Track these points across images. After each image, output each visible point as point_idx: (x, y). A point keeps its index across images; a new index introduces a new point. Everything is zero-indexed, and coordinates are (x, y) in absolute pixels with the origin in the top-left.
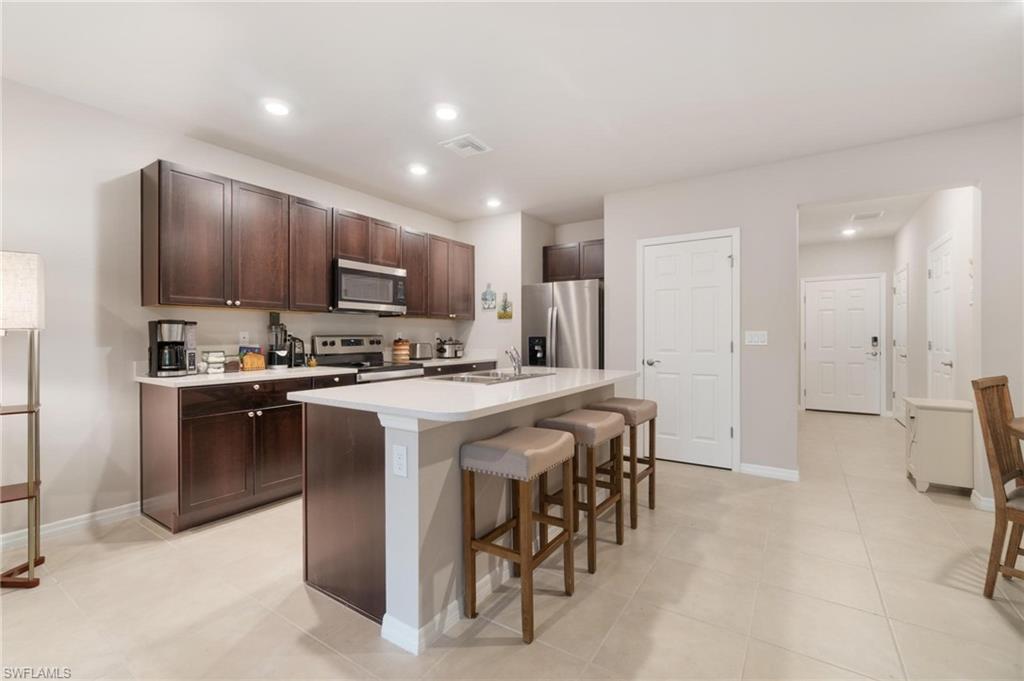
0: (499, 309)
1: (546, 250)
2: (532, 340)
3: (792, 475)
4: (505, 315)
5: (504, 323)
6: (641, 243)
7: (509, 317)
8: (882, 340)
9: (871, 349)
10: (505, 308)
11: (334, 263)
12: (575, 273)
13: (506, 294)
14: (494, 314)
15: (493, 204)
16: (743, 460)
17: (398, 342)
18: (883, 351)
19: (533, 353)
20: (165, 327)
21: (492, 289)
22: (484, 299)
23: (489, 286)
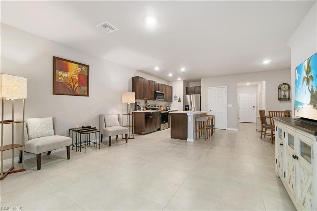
0: (178, 100)
1: (187, 88)
2: (186, 106)
3: (237, 130)
4: (180, 101)
5: (179, 102)
6: (208, 88)
7: (181, 101)
8: (255, 107)
9: (253, 109)
10: (180, 100)
11: (155, 92)
12: (193, 93)
13: (180, 97)
14: (177, 101)
15: (179, 79)
16: (228, 127)
17: (161, 106)
18: (256, 109)
19: (186, 108)
20: (138, 103)
21: (177, 96)
22: (175, 98)
23: (176, 95)
